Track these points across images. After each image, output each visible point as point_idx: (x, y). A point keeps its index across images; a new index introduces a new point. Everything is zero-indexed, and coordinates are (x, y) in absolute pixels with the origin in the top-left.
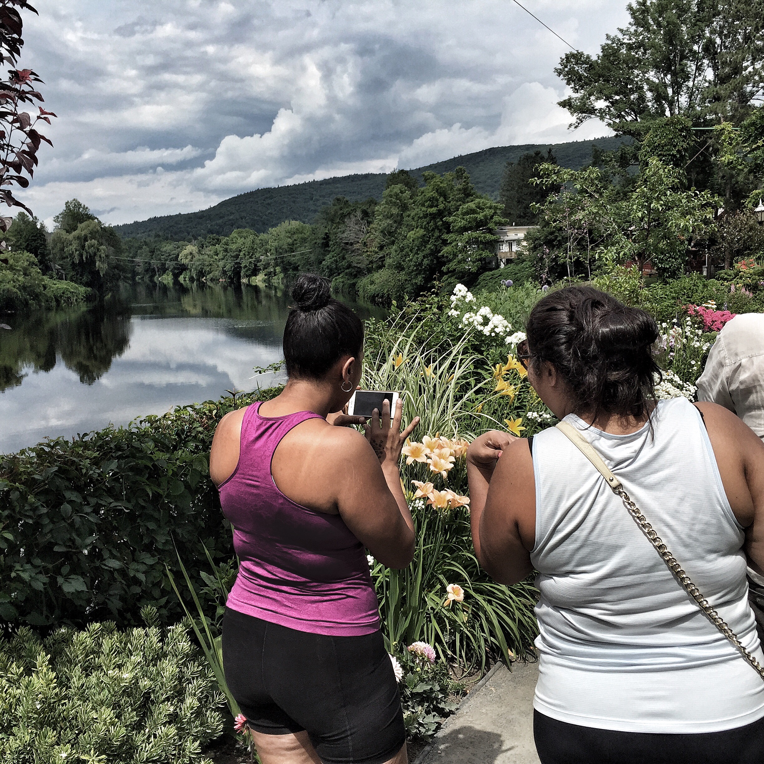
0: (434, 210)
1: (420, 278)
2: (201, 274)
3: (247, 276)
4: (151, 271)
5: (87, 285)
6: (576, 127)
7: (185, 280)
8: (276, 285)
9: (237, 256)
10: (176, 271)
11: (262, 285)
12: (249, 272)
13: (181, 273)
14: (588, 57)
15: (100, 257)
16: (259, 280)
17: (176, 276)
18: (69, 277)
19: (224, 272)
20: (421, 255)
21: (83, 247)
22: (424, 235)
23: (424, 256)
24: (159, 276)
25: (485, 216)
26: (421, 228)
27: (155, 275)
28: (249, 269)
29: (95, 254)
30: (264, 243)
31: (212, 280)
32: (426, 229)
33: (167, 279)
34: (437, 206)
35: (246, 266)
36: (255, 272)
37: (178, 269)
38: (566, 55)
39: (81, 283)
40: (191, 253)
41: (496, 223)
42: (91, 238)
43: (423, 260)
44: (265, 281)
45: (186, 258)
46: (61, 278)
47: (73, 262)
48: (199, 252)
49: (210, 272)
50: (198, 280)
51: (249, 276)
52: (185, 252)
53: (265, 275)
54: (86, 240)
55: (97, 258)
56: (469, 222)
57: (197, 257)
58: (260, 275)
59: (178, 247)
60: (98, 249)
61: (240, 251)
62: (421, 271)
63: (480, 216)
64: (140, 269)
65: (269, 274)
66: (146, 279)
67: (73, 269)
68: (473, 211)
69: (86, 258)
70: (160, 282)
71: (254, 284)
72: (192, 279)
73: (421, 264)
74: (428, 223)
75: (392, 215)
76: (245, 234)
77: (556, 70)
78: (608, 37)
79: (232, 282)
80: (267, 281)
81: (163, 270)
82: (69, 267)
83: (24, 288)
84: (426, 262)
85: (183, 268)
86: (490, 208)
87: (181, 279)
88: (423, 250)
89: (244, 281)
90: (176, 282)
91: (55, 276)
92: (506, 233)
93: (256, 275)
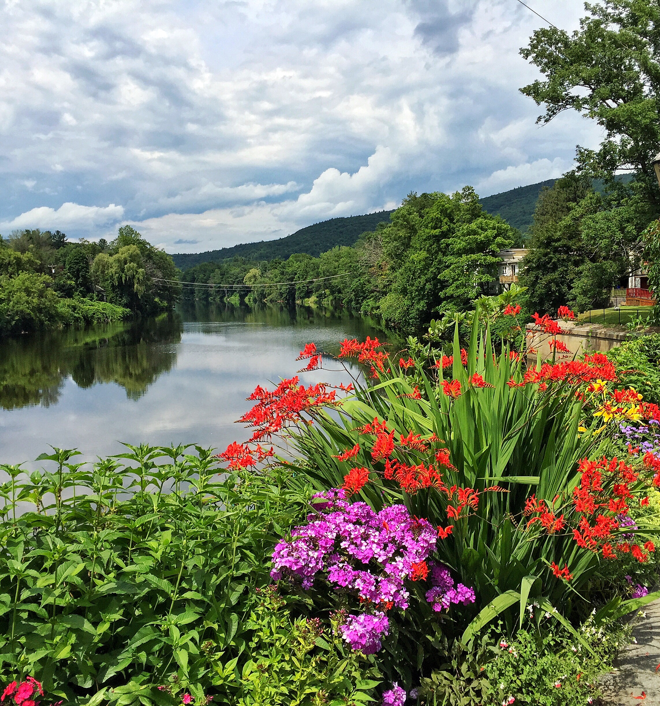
0: (437, 232)
1: (422, 303)
2: (263, 295)
3: (301, 298)
4: (222, 293)
5: (126, 306)
6: (546, 121)
7: (249, 301)
8: (326, 306)
9: (292, 279)
10: (242, 293)
11: (314, 306)
12: (302, 294)
13: (246, 295)
14: (563, 33)
15: (138, 279)
16: (311, 302)
17: (242, 297)
18: (109, 298)
19: (281, 294)
20: (423, 278)
21: (123, 270)
22: (426, 258)
23: (426, 280)
24: (228, 297)
25: (486, 237)
26: (424, 250)
27: (225, 296)
28: (302, 291)
29: (134, 277)
30: (316, 267)
31: (271, 301)
32: (428, 251)
33: (235, 300)
34: (440, 227)
35: (299, 288)
36: (308, 294)
37: (244, 291)
38: (536, 32)
39: (120, 304)
40: (254, 276)
41: (500, 245)
42: (131, 261)
43: (425, 284)
44: (316, 303)
45: (250, 281)
46: (101, 299)
47: (113, 284)
48: (262, 276)
49: (269, 294)
50: (261, 301)
51: (302, 298)
52: (249, 275)
53: (317, 297)
54: (125, 263)
55: (136, 281)
56: (469, 244)
57: (259, 279)
58: (313, 297)
59: (245, 270)
60: (137, 272)
61: (296, 274)
62: (424, 296)
63: (481, 237)
64: (212, 291)
65: (320, 296)
66: (218, 299)
67: (113, 290)
68: (475, 233)
69: (125, 280)
70: (229, 302)
71: (306, 305)
72: (255, 300)
73: (423, 289)
74: (431, 246)
75: (400, 237)
76: (301, 258)
77: (522, 51)
78: (587, 6)
79: (288, 303)
80: (318, 303)
81: (232, 292)
82: (110, 289)
83: (39, 309)
84: (428, 286)
85: (247, 291)
86: (494, 228)
87: (246, 300)
88: (426, 274)
89: (298, 302)
90: (242, 302)
91: (95, 298)
92: (512, 255)
93: (309, 297)
